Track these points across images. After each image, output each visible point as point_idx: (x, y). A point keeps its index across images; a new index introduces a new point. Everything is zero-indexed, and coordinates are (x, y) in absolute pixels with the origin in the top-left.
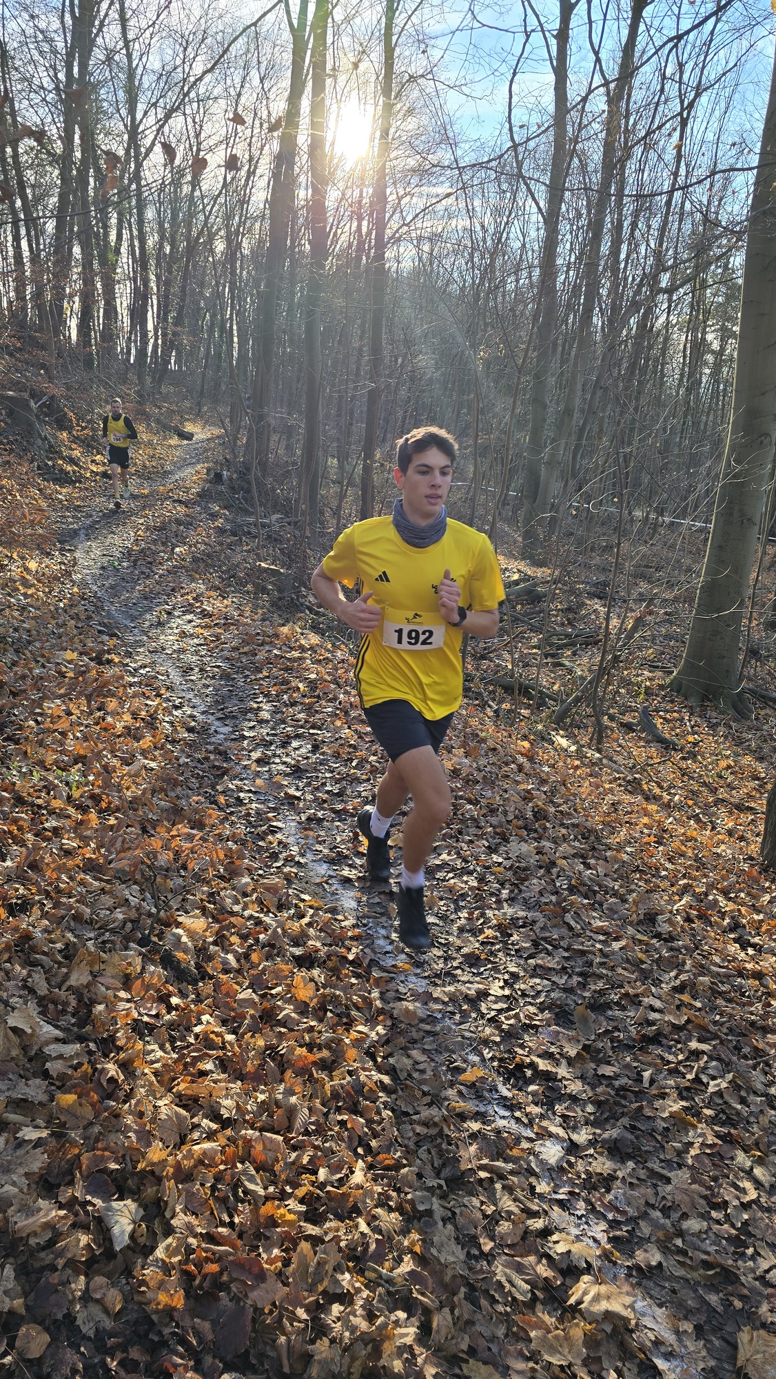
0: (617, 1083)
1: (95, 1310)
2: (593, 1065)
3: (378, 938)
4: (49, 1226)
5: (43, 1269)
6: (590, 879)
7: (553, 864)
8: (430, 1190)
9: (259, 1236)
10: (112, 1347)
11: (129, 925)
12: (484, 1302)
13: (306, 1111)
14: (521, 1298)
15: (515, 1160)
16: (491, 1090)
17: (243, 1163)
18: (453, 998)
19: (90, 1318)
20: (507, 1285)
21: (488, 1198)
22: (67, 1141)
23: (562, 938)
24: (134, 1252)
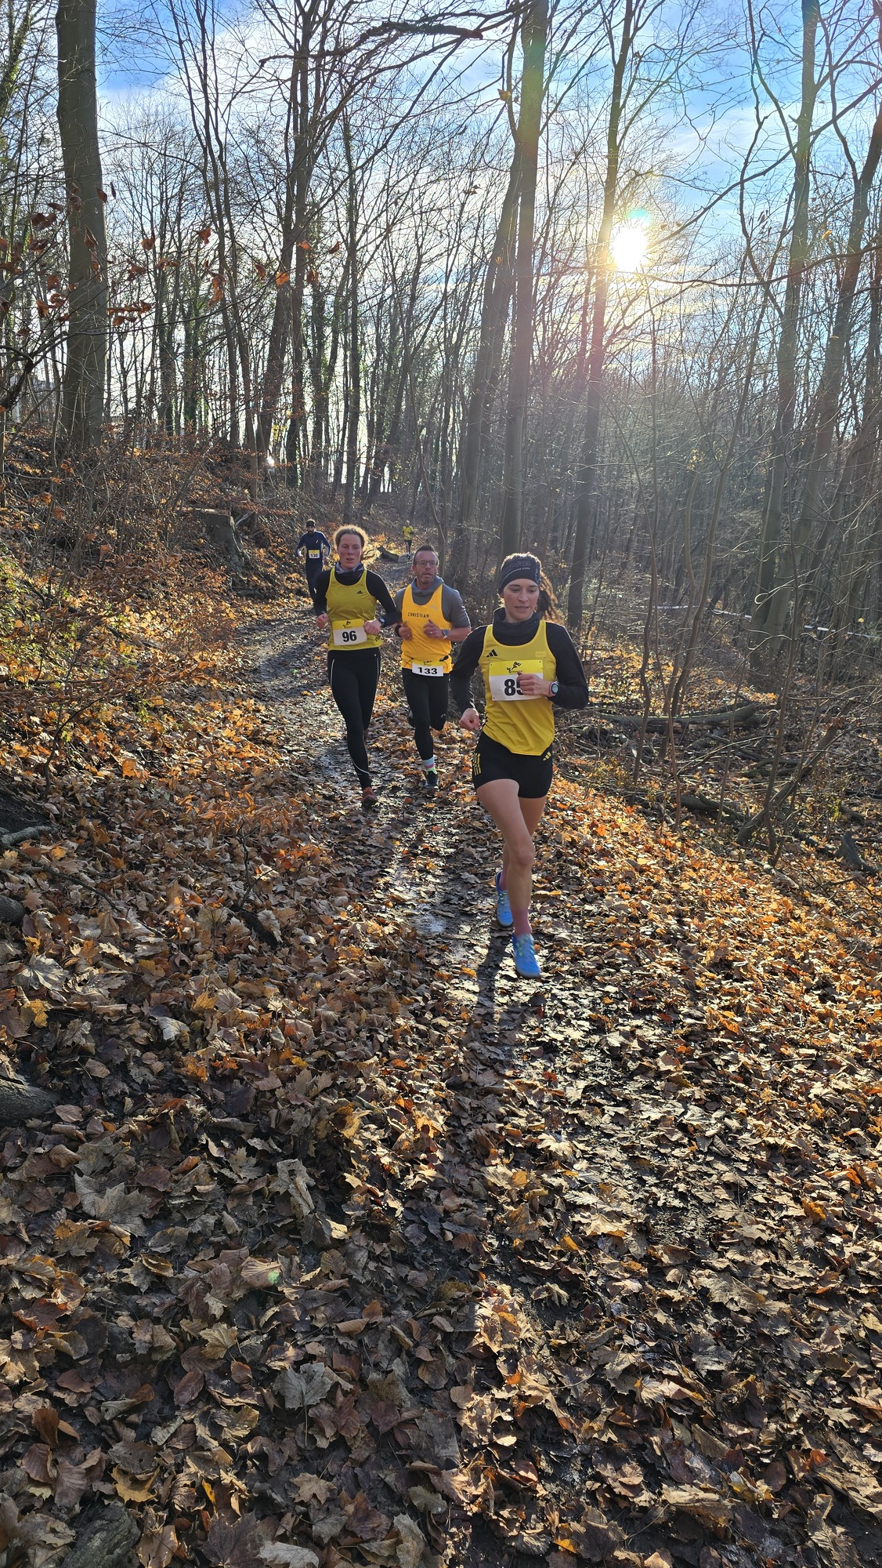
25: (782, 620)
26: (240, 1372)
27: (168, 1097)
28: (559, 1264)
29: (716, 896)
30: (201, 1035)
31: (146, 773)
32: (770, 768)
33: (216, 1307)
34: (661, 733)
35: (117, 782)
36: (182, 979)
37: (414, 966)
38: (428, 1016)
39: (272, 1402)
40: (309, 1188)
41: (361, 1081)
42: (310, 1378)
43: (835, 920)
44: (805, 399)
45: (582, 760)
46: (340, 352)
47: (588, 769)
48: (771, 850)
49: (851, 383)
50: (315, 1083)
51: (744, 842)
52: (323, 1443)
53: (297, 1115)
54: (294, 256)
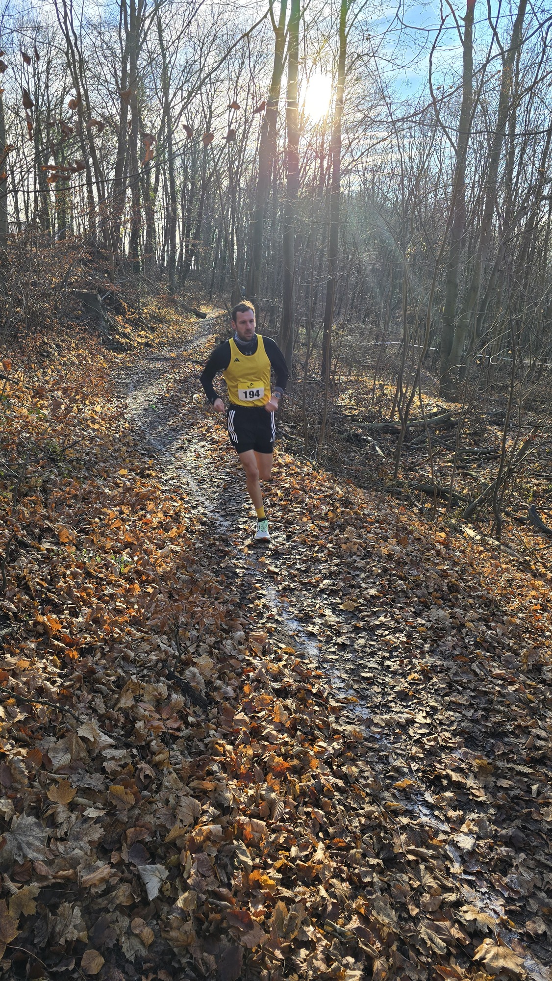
0: (512, 793)
1: (135, 942)
2: (494, 779)
3: (334, 678)
4: (103, 880)
5: (100, 910)
6: (491, 637)
7: (463, 626)
8: (372, 866)
9: (248, 895)
10: (146, 970)
11: (160, 665)
12: (411, 953)
13: (282, 804)
14: (439, 952)
15: (435, 848)
16: (416, 794)
17: (237, 840)
18: (388, 724)
19: (132, 948)
20: (429, 942)
21: (415, 875)
22: (117, 820)
23: (470, 682)
24: (162, 901)
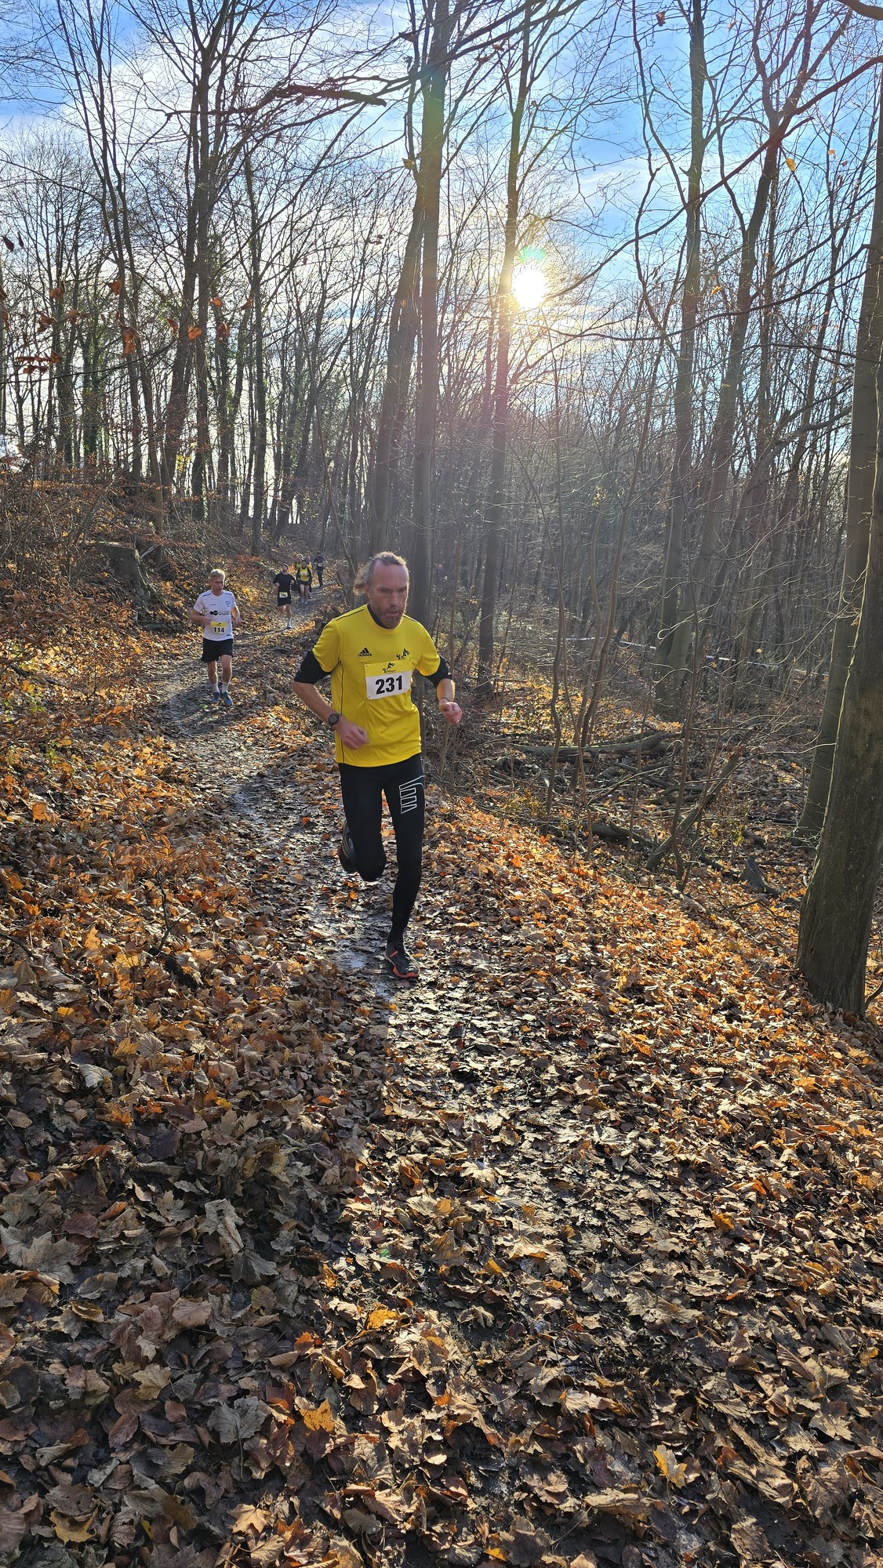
1: (67, 1119)
19: (62, 1120)
25: (685, 651)
26: (174, 1413)
27: (92, 1144)
28: (483, 1287)
29: (627, 922)
30: (124, 1081)
31: (57, 816)
32: (676, 795)
33: (148, 1349)
34: (572, 763)
35: (27, 826)
36: (103, 1025)
37: (335, 1003)
38: (351, 1052)
39: (207, 1439)
40: (238, 1227)
41: (286, 1119)
42: (244, 1413)
43: (740, 942)
44: (702, 437)
45: (496, 791)
46: (245, 384)
47: (502, 800)
48: (679, 875)
49: (744, 423)
50: (240, 1123)
51: (654, 867)
52: (259, 1475)
53: (223, 1155)
54: (197, 288)
